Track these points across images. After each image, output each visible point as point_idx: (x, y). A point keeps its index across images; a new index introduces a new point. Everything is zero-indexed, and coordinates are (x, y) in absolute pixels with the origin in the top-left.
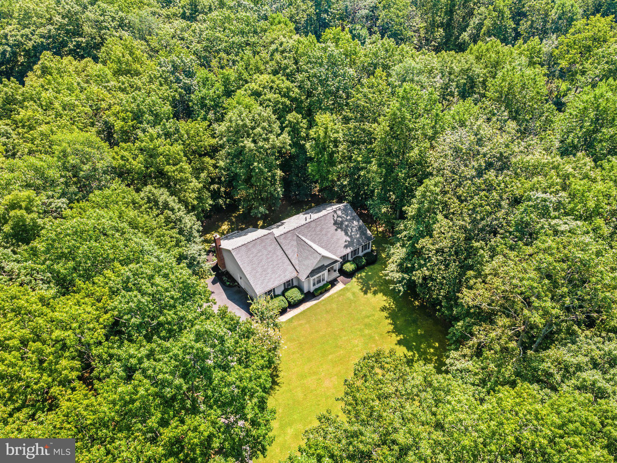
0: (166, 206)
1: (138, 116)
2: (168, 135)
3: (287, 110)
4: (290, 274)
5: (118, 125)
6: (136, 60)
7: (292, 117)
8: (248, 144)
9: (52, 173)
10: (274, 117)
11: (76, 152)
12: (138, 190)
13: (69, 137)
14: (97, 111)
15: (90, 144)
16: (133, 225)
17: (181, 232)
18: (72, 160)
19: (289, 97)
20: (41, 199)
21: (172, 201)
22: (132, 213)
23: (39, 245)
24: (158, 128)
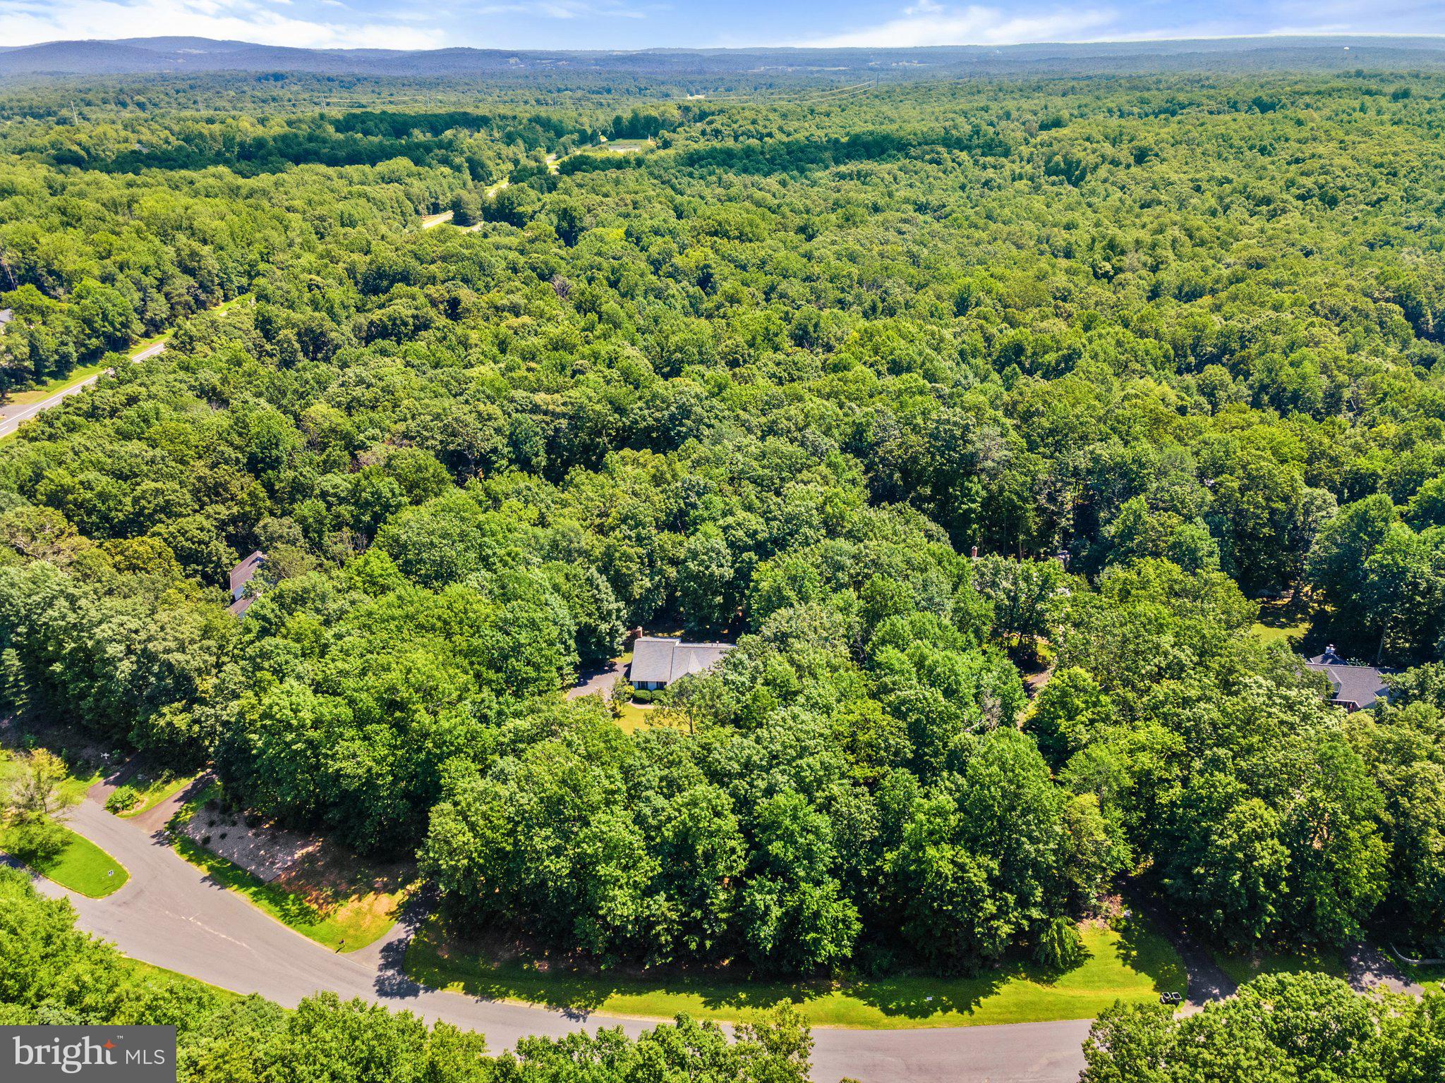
1: (624, 519)
4: (664, 678)
5: (610, 521)
7: (749, 556)
8: (693, 566)
9: (544, 542)
17: (598, 609)
19: (753, 538)
20: (524, 555)
21: (606, 586)
22: (560, 580)
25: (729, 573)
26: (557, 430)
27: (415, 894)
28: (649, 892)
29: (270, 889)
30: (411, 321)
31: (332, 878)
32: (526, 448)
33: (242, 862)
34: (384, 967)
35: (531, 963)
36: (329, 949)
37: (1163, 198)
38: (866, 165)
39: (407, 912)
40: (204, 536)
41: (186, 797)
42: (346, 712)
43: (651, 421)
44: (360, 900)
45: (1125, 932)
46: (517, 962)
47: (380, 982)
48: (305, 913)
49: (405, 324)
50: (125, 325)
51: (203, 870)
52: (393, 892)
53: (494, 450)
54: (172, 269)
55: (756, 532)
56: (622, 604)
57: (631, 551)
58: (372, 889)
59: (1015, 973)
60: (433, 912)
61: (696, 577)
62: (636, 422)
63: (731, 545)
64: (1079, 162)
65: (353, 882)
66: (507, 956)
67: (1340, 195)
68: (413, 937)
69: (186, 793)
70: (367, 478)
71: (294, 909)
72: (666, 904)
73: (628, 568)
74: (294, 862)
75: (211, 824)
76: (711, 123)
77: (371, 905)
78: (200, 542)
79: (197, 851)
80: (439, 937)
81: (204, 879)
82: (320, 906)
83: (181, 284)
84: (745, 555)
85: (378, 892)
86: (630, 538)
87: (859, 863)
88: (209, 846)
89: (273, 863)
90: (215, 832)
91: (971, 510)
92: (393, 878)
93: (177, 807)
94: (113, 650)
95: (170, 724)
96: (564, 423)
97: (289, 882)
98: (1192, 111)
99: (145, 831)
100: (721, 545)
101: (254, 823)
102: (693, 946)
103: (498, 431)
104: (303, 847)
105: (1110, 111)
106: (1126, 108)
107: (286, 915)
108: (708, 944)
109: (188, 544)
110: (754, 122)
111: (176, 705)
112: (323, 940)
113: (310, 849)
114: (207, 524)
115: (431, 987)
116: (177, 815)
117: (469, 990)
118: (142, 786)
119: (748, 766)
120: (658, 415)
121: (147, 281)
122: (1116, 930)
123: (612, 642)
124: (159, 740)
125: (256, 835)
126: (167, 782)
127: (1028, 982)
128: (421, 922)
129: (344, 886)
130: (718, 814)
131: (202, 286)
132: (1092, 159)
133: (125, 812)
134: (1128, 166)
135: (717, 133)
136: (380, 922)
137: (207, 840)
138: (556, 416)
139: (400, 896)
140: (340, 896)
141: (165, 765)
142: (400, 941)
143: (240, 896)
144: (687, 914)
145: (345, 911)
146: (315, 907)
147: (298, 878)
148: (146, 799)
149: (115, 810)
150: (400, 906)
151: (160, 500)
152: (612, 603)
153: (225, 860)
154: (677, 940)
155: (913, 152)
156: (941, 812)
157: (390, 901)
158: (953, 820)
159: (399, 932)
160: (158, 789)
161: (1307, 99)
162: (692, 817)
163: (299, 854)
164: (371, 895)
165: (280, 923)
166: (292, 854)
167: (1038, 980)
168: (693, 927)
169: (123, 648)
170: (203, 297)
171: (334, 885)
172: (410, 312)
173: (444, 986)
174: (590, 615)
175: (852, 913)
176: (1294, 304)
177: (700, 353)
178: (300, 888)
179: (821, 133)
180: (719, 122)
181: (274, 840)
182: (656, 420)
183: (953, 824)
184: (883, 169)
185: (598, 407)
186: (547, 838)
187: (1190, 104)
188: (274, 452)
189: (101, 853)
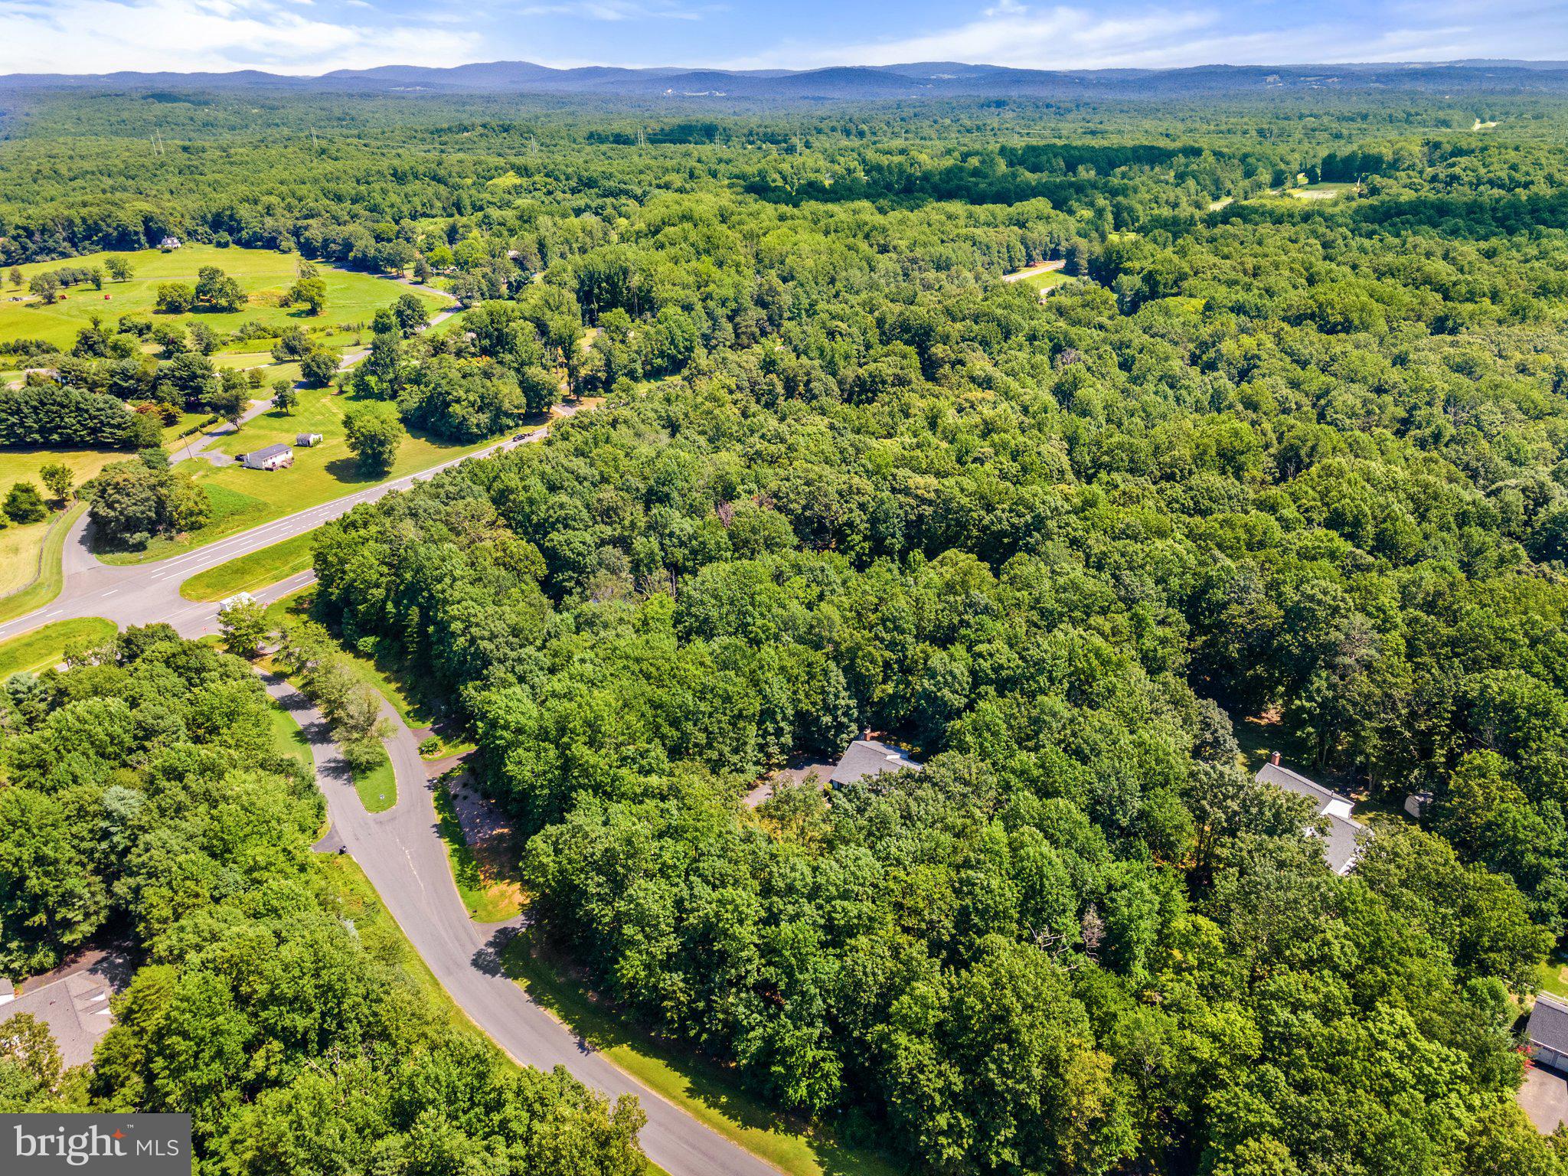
25: (959, 702)
26: (921, 517)
28: (667, 966)
29: (466, 851)
30: (890, 380)
31: (504, 860)
32: (882, 528)
33: (464, 823)
34: (489, 944)
35: (587, 990)
36: (468, 913)
39: (533, 909)
40: (582, 548)
41: (466, 759)
43: (1006, 526)
44: (509, 885)
46: (577, 984)
47: (479, 954)
48: (473, 879)
50: (690, 349)
51: (438, 819)
53: (850, 524)
54: (747, 302)
56: (853, 703)
57: (876, 654)
62: (993, 524)
63: (973, 673)
66: (574, 976)
68: (524, 930)
69: (468, 756)
71: (469, 872)
72: (681, 985)
73: (867, 669)
74: (490, 837)
75: (466, 786)
77: (512, 893)
78: (579, 554)
79: (445, 802)
80: (540, 939)
81: (435, 825)
82: (485, 878)
83: (754, 315)
84: (983, 688)
86: (882, 640)
87: (855, 1022)
88: (454, 802)
89: (478, 832)
90: (464, 794)
93: (457, 764)
94: (457, 626)
96: (928, 510)
97: (479, 851)
99: (426, 774)
100: (961, 670)
101: (486, 795)
102: (692, 1033)
103: (862, 507)
104: (502, 827)
107: (460, 876)
108: (705, 1036)
109: (569, 553)
112: (468, 905)
113: (505, 831)
114: (589, 539)
115: (506, 975)
116: (452, 770)
117: (529, 990)
119: (791, 889)
120: (1015, 520)
121: (720, 312)
123: (836, 736)
125: (482, 806)
126: (463, 742)
128: (537, 921)
130: (741, 922)
131: (770, 319)
136: (511, 908)
137: (456, 797)
138: (923, 501)
140: (500, 876)
142: (514, 929)
143: (446, 846)
145: (496, 889)
146: (482, 877)
147: (485, 850)
148: (445, 750)
150: (531, 902)
151: (563, 513)
152: (845, 700)
153: (455, 818)
159: (518, 922)
160: (455, 746)
162: (717, 915)
163: (496, 832)
165: (453, 879)
166: (493, 830)
170: (769, 329)
171: (502, 866)
173: (516, 978)
174: (814, 704)
175: (832, 1067)
177: (1132, 460)
178: (483, 858)
181: (490, 814)
182: (1013, 525)
185: (964, 501)
186: (599, 885)
188: (666, 489)
189: (393, 779)
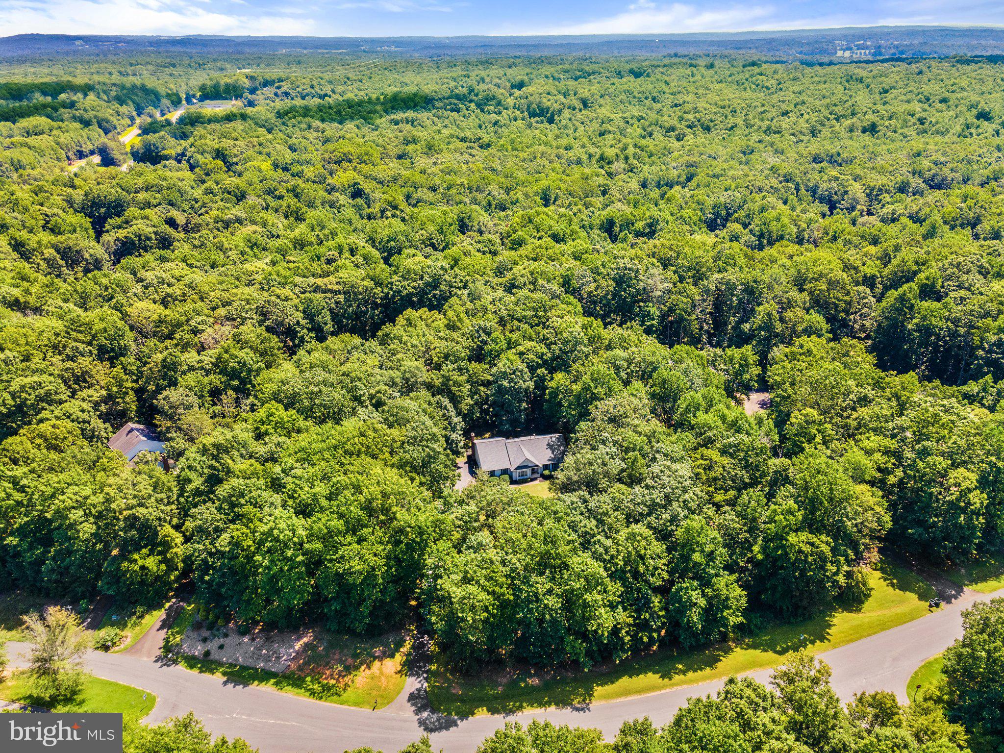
0: (445, 408)
1: (446, 357)
2: (460, 369)
3: (539, 366)
4: (506, 466)
5: (435, 359)
6: (460, 320)
7: (541, 371)
8: (505, 383)
9: (398, 380)
10: (526, 370)
11: (410, 371)
12: (433, 395)
13: (409, 363)
14: (428, 349)
15: (417, 368)
16: (424, 411)
17: (450, 424)
18: (407, 375)
19: (542, 359)
20: (390, 391)
21: (450, 406)
22: (426, 406)
23: (386, 408)
24: (455, 366)
25: (531, 385)
26: (337, 303)
27: (409, 654)
29: (287, 677)
30: (153, 236)
31: (337, 657)
32: (319, 319)
33: (250, 662)
34: (418, 712)
35: (525, 681)
36: (366, 710)
37: (611, 129)
38: (410, 114)
39: (411, 666)
41: (166, 624)
42: (337, 524)
44: (369, 667)
45: (882, 570)
46: (514, 683)
47: (422, 723)
48: (326, 688)
49: (149, 239)
51: (219, 677)
52: (392, 656)
53: (297, 323)
55: (543, 354)
56: (460, 418)
57: (460, 379)
58: (375, 658)
59: (835, 610)
60: (431, 663)
61: (508, 391)
62: (399, 291)
63: (528, 365)
64: (548, 109)
65: (355, 656)
66: (505, 680)
67: (711, 124)
68: (426, 685)
69: (164, 621)
70: (226, 352)
71: (317, 688)
72: (624, 614)
73: (461, 391)
74: (297, 653)
75: (205, 640)
76: (279, 88)
77: (381, 670)
78: (84, 422)
79: (204, 663)
80: (447, 680)
81: (225, 683)
82: (337, 680)
84: (539, 371)
85: (380, 659)
86: (455, 370)
88: (212, 657)
89: (278, 658)
90: (212, 645)
91: (652, 325)
92: (387, 645)
93: (163, 634)
95: (143, 568)
96: (341, 298)
97: (300, 668)
98: (597, 76)
99: (145, 659)
100: (523, 367)
101: (243, 632)
103: (295, 308)
104: (298, 639)
105: (547, 77)
106: (556, 75)
107: (312, 693)
108: (655, 635)
110: (312, 87)
111: (144, 551)
112: (356, 704)
113: (306, 640)
114: (85, 405)
115: (463, 716)
116: (167, 640)
117: (493, 711)
118: (122, 625)
120: (413, 284)
122: (876, 569)
123: (457, 447)
124: (132, 583)
125: (253, 639)
126: (142, 617)
127: (846, 614)
128: (426, 672)
129: (350, 661)
132: (557, 106)
133: (116, 648)
134: (580, 110)
135: (287, 94)
136: (394, 681)
137: (207, 654)
138: (334, 293)
139: (399, 658)
140: (349, 669)
141: (135, 603)
142: (419, 690)
143: (265, 688)
144: (639, 618)
145: (362, 678)
146: (333, 682)
147: (307, 663)
148: (130, 634)
149: (106, 648)
150: (403, 665)
152: (456, 418)
153: (231, 665)
154: (634, 637)
155: (439, 104)
156: (790, 512)
157: (392, 665)
158: (800, 515)
159: (413, 684)
160: (135, 624)
161: (660, 69)
163: (298, 646)
164: (377, 663)
165: (313, 701)
166: (292, 647)
167: (851, 611)
168: (643, 626)
169: (81, 513)
171: (341, 662)
172: (151, 230)
174: (445, 428)
175: (741, 592)
176: (737, 187)
178: (313, 670)
179: (363, 93)
180: (285, 86)
181: (269, 640)
182: (414, 288)
183: (800, 517)
184: (424, 116)
185: (366, 283)
187: (594, 73)
189: (117, 684)
